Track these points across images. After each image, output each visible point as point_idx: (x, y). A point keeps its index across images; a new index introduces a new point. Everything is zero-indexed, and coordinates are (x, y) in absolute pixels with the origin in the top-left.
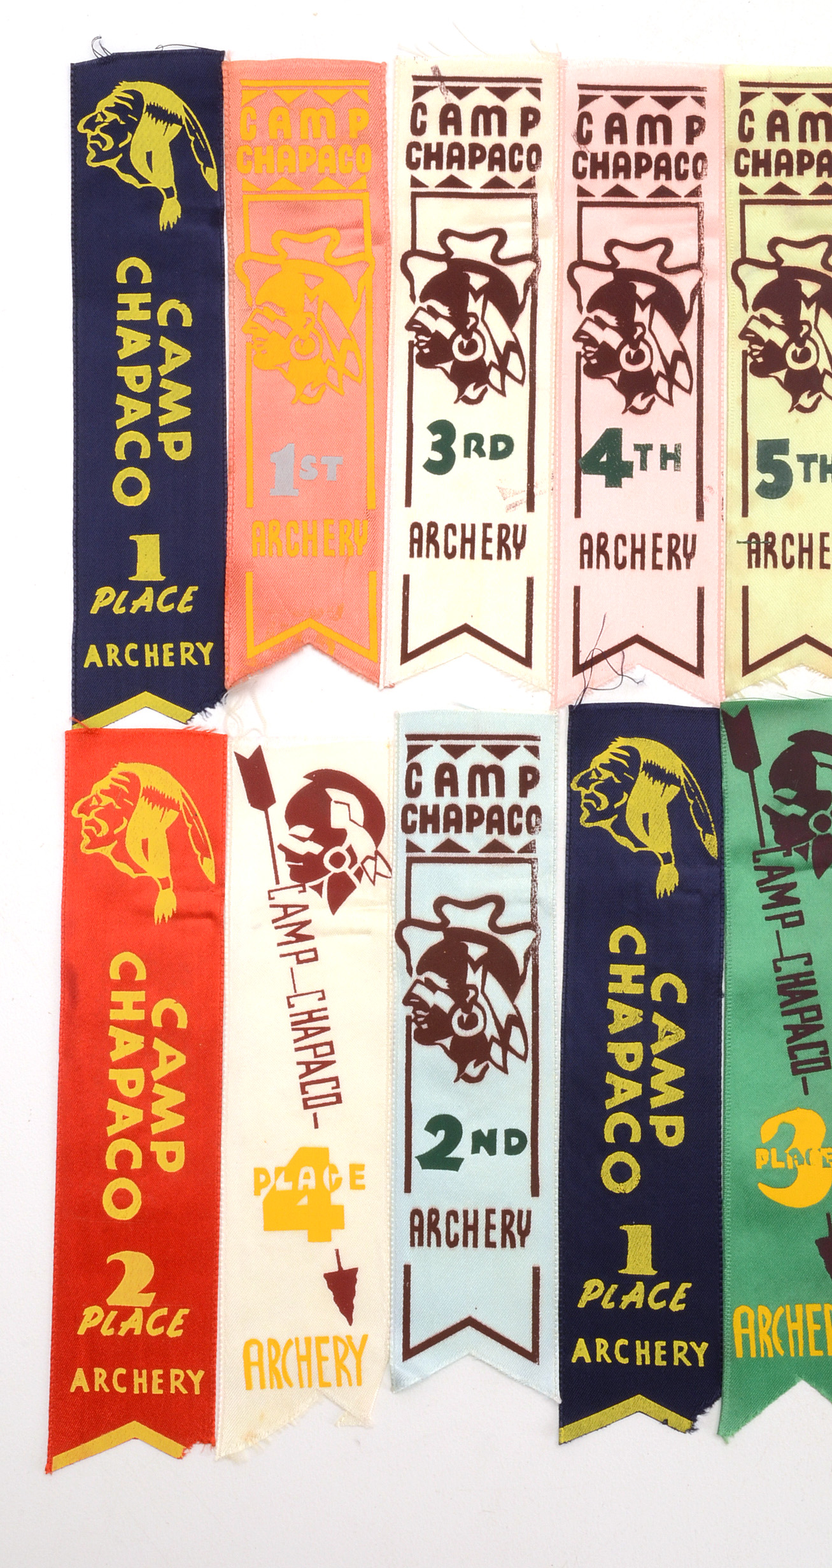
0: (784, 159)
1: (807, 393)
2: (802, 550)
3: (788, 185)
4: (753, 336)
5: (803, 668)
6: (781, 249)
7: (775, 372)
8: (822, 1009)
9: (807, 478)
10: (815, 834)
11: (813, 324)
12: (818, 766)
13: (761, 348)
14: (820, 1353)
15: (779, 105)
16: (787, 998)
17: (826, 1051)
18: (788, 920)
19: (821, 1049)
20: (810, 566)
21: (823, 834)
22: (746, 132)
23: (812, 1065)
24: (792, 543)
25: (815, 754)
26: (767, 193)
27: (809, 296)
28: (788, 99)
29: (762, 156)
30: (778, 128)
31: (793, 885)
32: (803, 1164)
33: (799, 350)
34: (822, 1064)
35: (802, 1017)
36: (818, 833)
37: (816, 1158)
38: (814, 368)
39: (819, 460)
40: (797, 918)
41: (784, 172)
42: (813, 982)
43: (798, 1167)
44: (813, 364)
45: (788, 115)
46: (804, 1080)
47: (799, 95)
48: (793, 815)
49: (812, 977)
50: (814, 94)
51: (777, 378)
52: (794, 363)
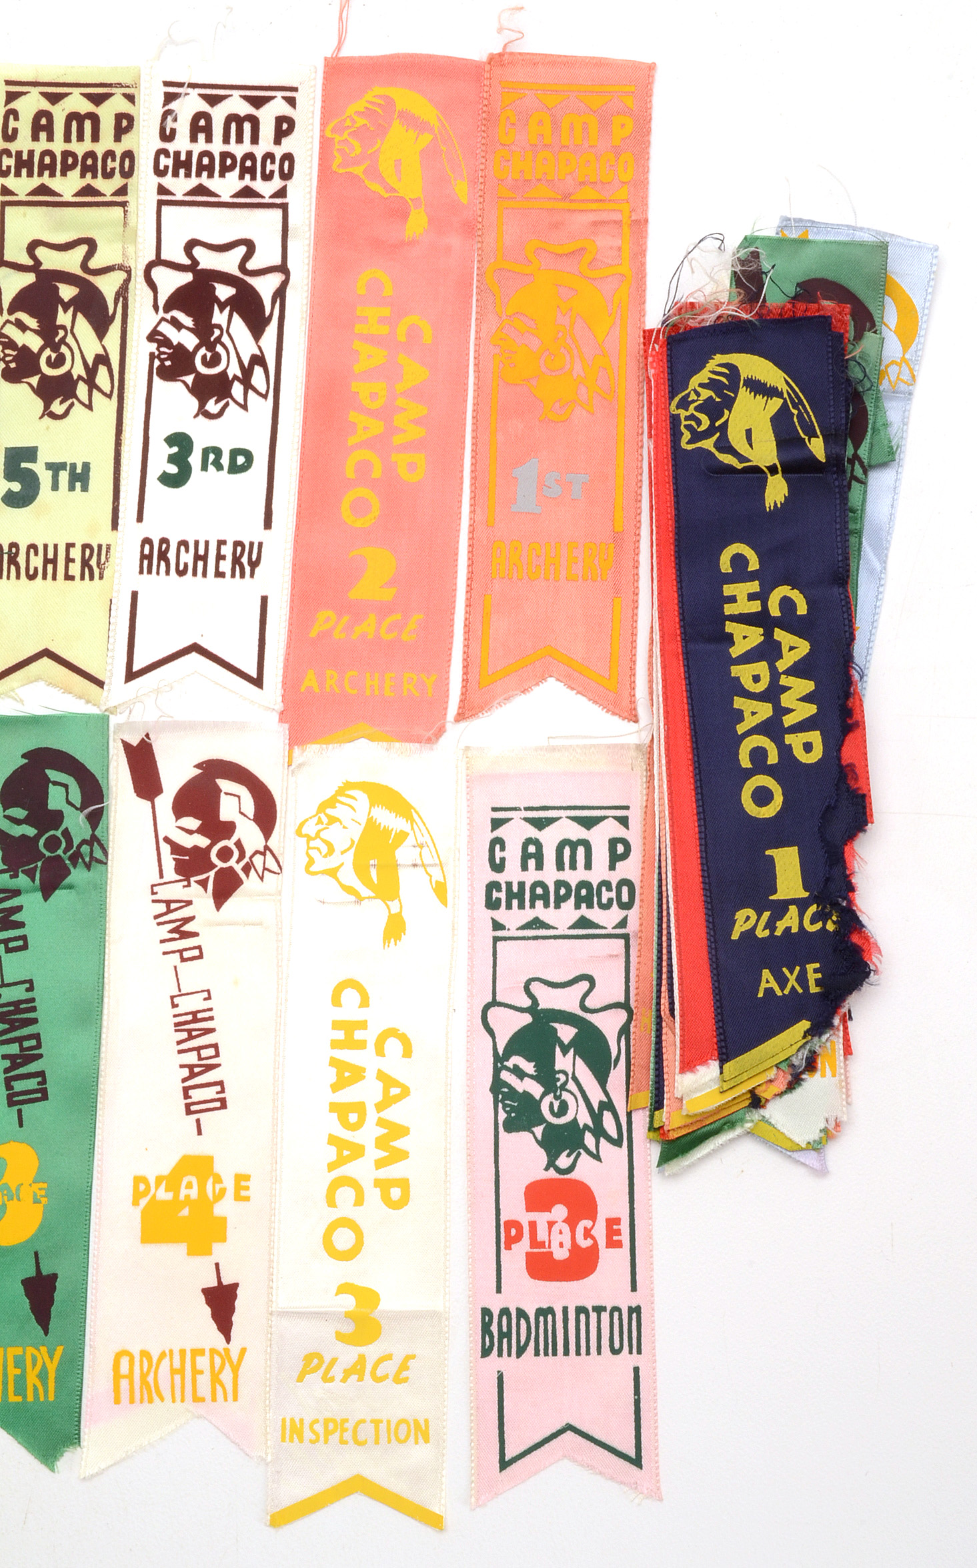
0: (47, 160)
1: (60, 399)
2: (46, 561)
3: (51, 187)
4: (7, 340)
5: (41, 684)
6: (41, 252)
7: (28, 377)
8: (42, 1037)
9: (55, 487)
10: (45, 855)
11: (69, 328)
12: (50, 784)
13: (14, 353)
14: (19, 1399)
15: (45, 105)
16: (7, 1026)
17: (44, 1082)
18: (11, 945)
19: (40, 1079)
20: (54, 578)
21: (53, 855)
22: (10, 132)
23: (28, 1097)
24: (36, 554)
25: (48, 772)
26: (28, 194)
27: (66, 300)
28: (54, 99)
29: (25, 157)
30: (43, 128)
31: (19, 909)
32: (12, 1199)
33: (54, 356)
34: (39, 1095)
35: (21, 1046)
36: (48, 854)
37: (27, 1194)
38: (69, 374)
39: (68, 468)
40: (21, 943)
41: (47, 173)
42: (34, 1009)
43: (6, 1203)
44: (67, 370)
45: (54, 115)
46: (20, 1111)
47: (66, 95)
48: (23, 836)
49: (33, 1004)
50: (82, 94)
51: (30, 384)
52: (48, 368)
